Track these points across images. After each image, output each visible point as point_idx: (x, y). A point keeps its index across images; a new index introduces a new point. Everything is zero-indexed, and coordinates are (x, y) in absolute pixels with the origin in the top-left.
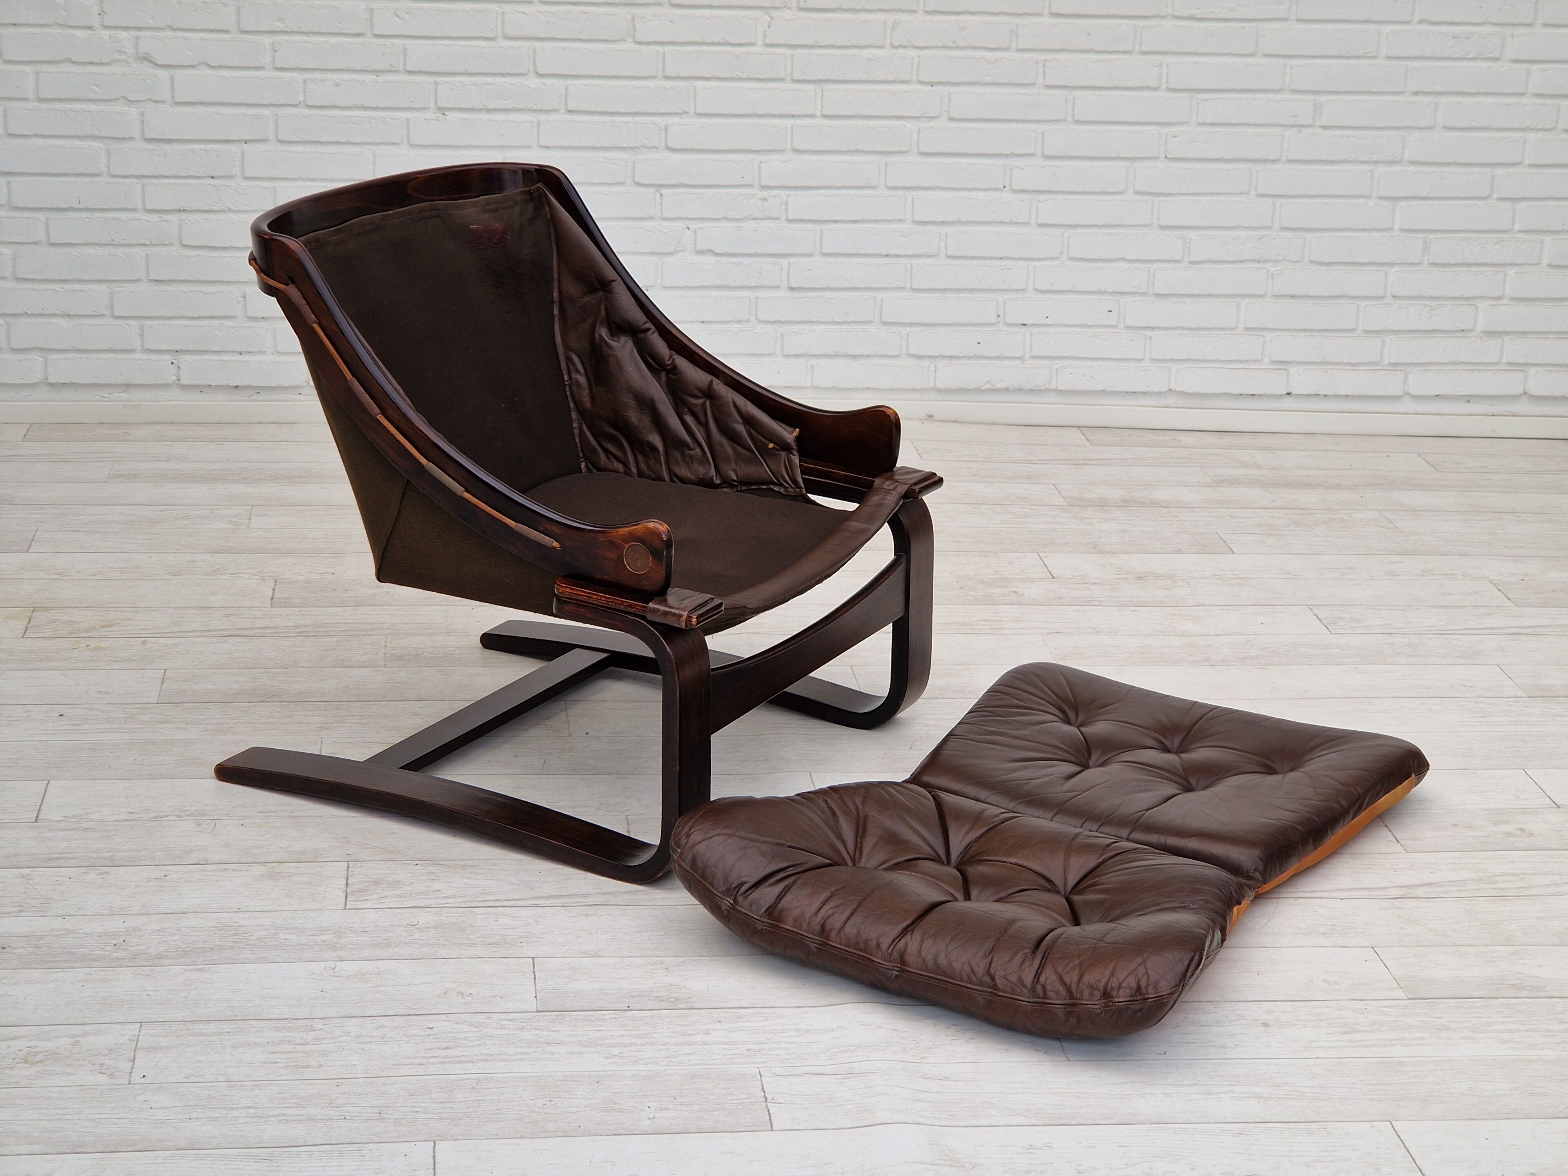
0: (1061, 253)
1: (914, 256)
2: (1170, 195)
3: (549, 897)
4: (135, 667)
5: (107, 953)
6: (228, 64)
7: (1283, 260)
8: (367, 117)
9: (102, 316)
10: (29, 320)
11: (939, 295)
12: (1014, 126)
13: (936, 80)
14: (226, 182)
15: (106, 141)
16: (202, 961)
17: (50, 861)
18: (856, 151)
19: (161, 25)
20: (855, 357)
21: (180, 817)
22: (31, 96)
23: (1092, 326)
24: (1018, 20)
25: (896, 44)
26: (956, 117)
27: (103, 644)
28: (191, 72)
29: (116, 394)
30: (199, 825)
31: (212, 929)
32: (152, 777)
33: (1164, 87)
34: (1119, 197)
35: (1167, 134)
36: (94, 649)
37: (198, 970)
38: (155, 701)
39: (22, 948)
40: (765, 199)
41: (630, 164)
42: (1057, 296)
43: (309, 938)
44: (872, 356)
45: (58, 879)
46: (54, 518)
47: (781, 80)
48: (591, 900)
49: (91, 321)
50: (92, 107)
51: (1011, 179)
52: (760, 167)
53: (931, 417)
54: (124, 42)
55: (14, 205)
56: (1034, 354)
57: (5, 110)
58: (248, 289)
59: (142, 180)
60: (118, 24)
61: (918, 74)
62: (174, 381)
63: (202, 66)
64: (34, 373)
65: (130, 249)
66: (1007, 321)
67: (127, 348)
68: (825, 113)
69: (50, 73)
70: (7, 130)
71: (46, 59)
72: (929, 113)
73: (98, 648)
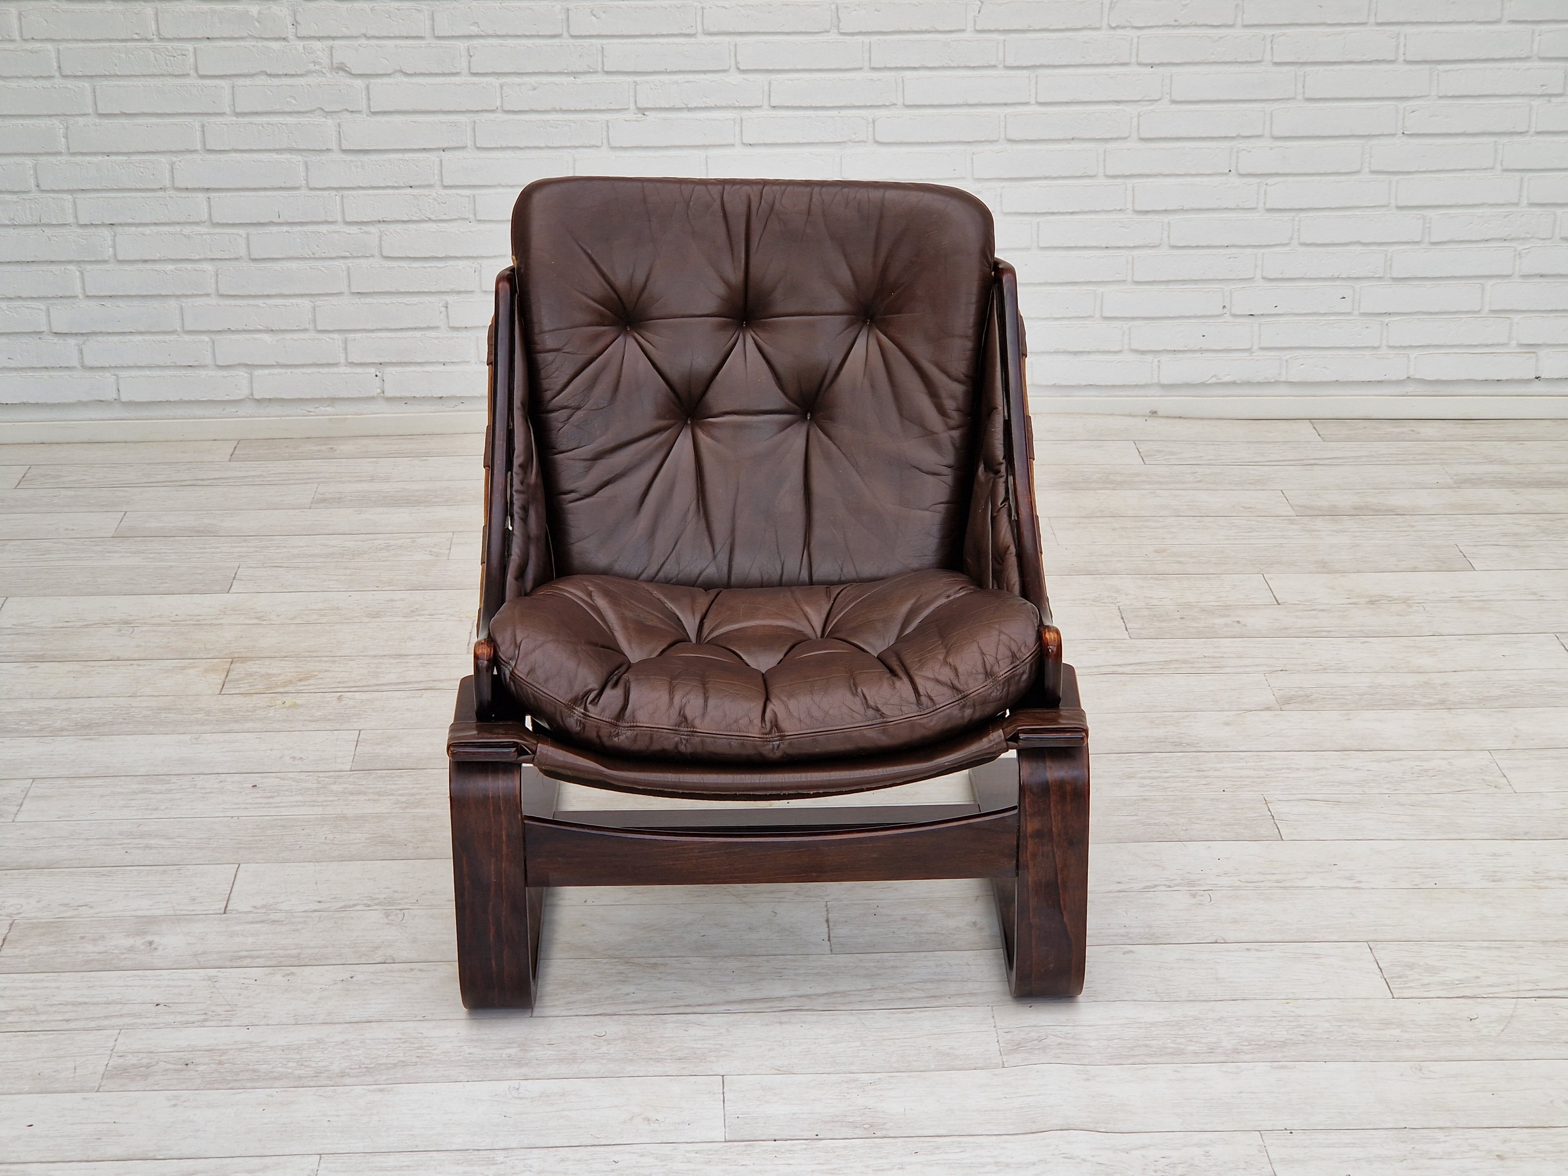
0: (1291, 239)
1: (1134, 247)
2: (1409, 173)
3: (742, 1002)
4: (329, 728)
5: (290, 1071)
6: (423, 71)
7: (1532, 238)
8: (565, 121)
9: (305, 330)
10: (233, 336)
11: (1163, 287)
12: (1239, 106)
13: (1157, 62)
14: (426, 191)
15: (304, 154)
16: (385, 1080)
17: (235, 960)
18: (1072, 139)
19: (355, 34)
20: (1075, 353)
21: (368, 906)
22: (227, 110)
23: (1324, 314)
25: (1114, 25)
26: (1179, 99)
27: (299, 701)
28: (386, 80)
29: (322, 408)
30: (387, 916)
31: (397, 1041)
32: (342, 859)
33: (1401, 59)
34: (1354, 177)
35: (1405, 109)
36: (290, 707)
37: (381, 1090)
38: (348, 768)
39: (204, 1064)
41: (837, 161)
42: (1288, 284)
43: (494, 1052)
45: (243, 981)
46: (256, 551)
47: (994, 67)
49: (295, 336)
50: (289, 120)
51: (1237, 163)
52: (972, 159)
53: (1154, 413)
54: (318, 52)
55: (214, 221)
56: (1262, 345)
57: (203, 126)
58: (450, 299)
59: (341, 192)
60: (312, 35)
61: (1137, 55)
62: (378, 394)
63: (398, 74)
64: (239, 389)
65: (331, 263)
66: (1234, 312)
67: (331, 362)
68: (1040, 100)
69: (246, 86)
70: (205, 145)
71: (242, 72)
72: (1150, 96)
73: (294, 705)
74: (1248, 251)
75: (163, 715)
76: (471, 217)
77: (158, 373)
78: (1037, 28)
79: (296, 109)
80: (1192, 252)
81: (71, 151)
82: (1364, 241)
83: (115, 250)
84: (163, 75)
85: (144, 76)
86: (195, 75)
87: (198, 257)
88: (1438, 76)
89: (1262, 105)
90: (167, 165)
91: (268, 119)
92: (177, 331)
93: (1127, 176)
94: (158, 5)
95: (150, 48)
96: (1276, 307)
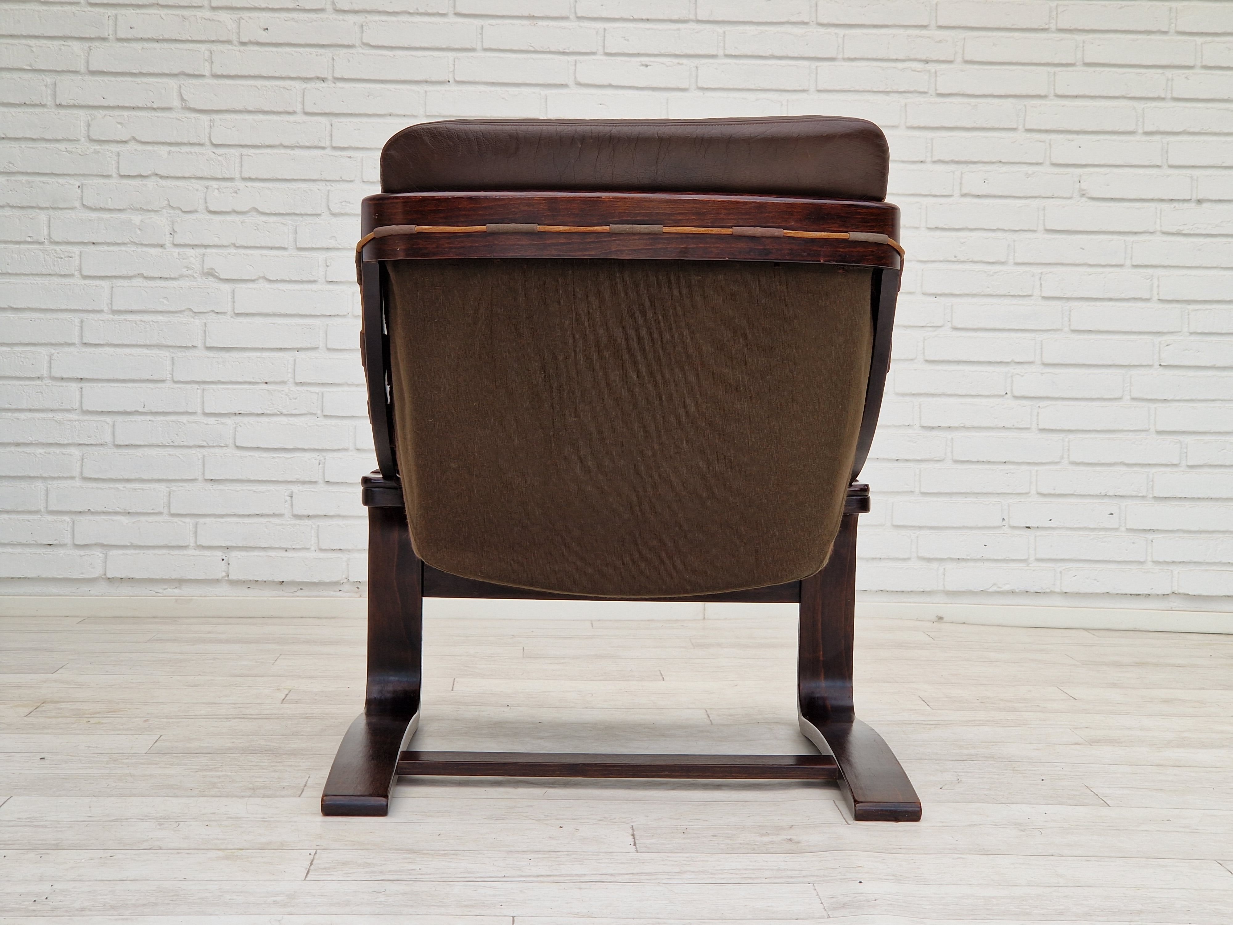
0: (1062, 458)
1: (922, 461)
2: (1165, 401)
3: (538, 876)
4: (130, 734)
5: (23, 907)
6: (285, 278)
9: (160, 513)
10: (92, 518)
11: (947, 499)
12: (1013, 335)
13: (939, 292)
14: (279, 387)
15: (171, 350)
16: (130, 913)
19: (225, 244)
21: (143, 819)
22: (106, 309)
23: (1094, 529)
24: (1015, 236)
26: (959, 326)
27: (104, 721)
28: (250, 285)
29: (169, 589)
30: (160, 824)
31: (150, 892)
32: (122, 796)
33: (1156, 298)
34: (1116, 403)
35: (1160, 343)
36: (94, 723)
42: (1061, 500)
43: (258, 898)
44: (884, 559)
48: (586, 879)
49: (151, 519)
50: (160, 318)
51: (1012, 386)
53: (941, 618)
54: (192, 259)
55: (85, 408)
56: (1038, 556)
57: (82, 322)
58: (295, 488)
59: (203, 386)
60: (187, 243)
61: (921, 286)
62: (223, 577)
63: (261, 281)
64: (94, 568)
65: (188, 451)
66: (1012, 524)
67: (181, 544)
69: (124, 287)
70: (82, 339)
71: (121, 274)
72: (933, 323)
73: (99, 723)
74: (1024, 467)
76: (319, 412)
77: (18, 550)
79: (168, 309)
80: (973, 466)
82: (1127, 462)
84: (50, 275)
85: (32, 275)
86: (79, 276)
87: (66, 442)
88: (1189, 315)
89: (1033, 335)
90: (46, 357)
91: (142, 318)
92: (41, 511)
93: (914, 394)
94: (51, 212)
95: (40, 250)
96: (1051, 520)
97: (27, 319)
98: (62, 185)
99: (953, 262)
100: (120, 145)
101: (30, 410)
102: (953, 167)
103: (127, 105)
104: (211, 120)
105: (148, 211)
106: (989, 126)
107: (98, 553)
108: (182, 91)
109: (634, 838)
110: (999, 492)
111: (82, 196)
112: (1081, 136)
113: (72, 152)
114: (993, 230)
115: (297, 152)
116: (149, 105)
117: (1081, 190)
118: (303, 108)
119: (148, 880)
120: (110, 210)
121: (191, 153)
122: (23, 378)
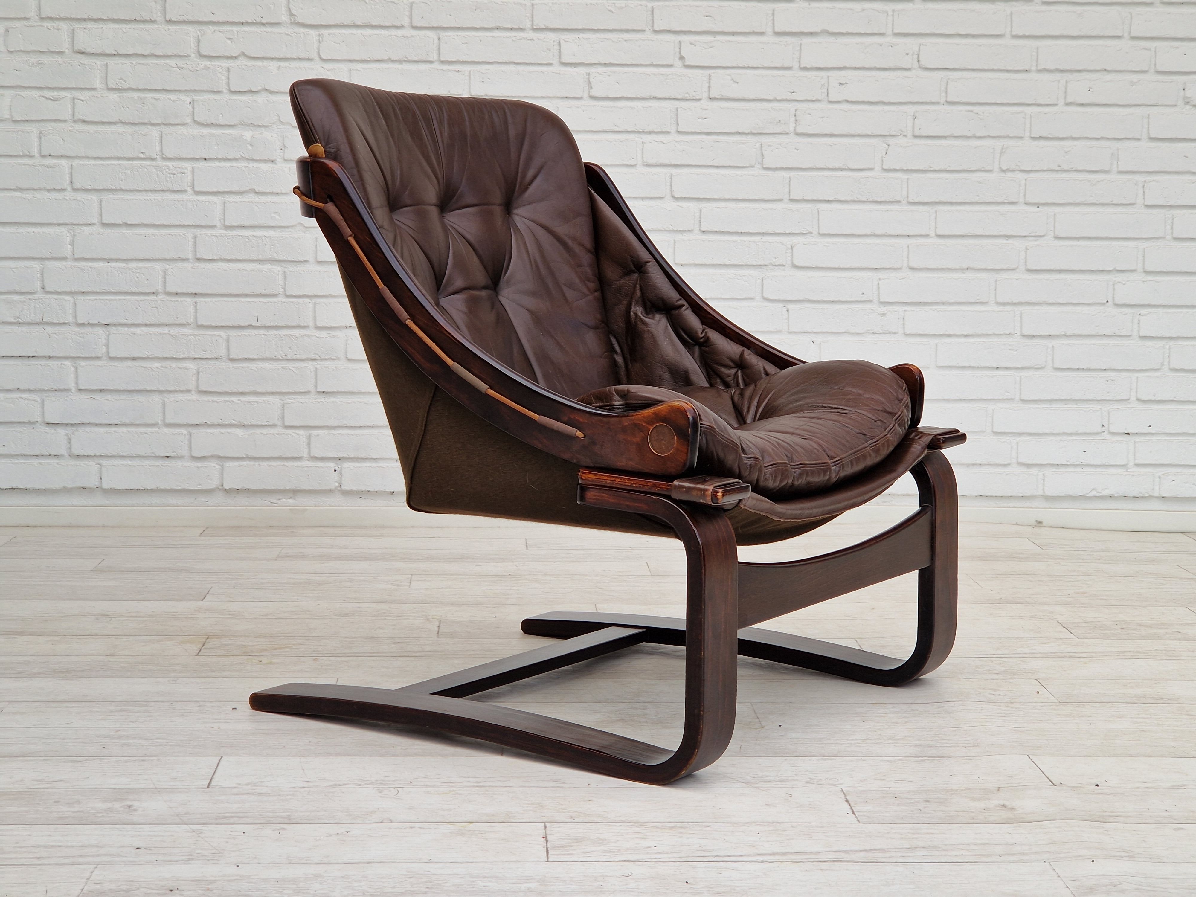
0: (1162, 365)
1: (1022, 369)
3: (774, 854)
4: (307, 676)
9: (274, 426)
10: (208, 430)
11: (1047, 405)
12: (1115, 243)
13: (1042, 202)
15: (283, 264)
17: (222, 819)
18: (967, 269)
21: (360, 785)
22: (218, 224)
24: (1118, 144)
25: (1004, 168)
26: (1062, 235)
27: (275, 660)
29: (284, 500)
30: (380, 792)
31: (402, 877)
36: (266, 663)
39: (190, 890)
40: (884, 315)
41: (759, 281)
42: (1160, 406)
44: (985, 465)
45: (230, 833)
46: (227, 580)
47: (898, 202)
48: (823, 857)
49: (265, 431)
50: (272, 233)
51: (1114, 294)
52: (879, 284)
53: (1040, 523)
55: (199, 323)
56: (1137, 462)
57: (195, 237)
59: (314, 300)
61: (1025, 195)
62: (336, 488)
64: (211, 479)
65: (302, 364)
66: (1111, 430)
67: (296, 455)
68: (939, 232)
69: (236, 202)
70: (196, 255)
71: (233, 190)
72: (1036, 232)
73: (271, 663)
74: (1124, 374)
75: (141, 667)
77: (137, 462)
78: (937, 169)
79: (279, 224)
80: (1074, 374)
81: (76, 257)
83: (108, 348)
84: (162, 191)
85: (146, 191)
86: (192, 192)
87: (182, 356)
89: (1135, 243)
90: (160, 272)
91: (254, 233)
92: (158, 424)
93: (1016, 303)
94: (163, 128)
95: (153, 166)
96: (1150, 426)
97: (141, 235)
98: (174, 101)
99: (1057, 171)
100: (229, 61)
101: (146, 325)
102: (1058, 76)
103: (236, 20)
104: (319, 35)
105: (259, 126)
106: (1093, 34)
107: (215, 465)
108: (291, 6)
109: (850, 805)
110: (1099, 399)
111: (193, 112)
112: (1185, 44)
113: (182, 68)
114: (1097, 139)
115: (406, 66)
116: (258, 20)
117: (1185, 98)
118: (411, 22)
119: (393, 862)
120: (221, 126)
121: (300, 68)
122: (138, 293)
